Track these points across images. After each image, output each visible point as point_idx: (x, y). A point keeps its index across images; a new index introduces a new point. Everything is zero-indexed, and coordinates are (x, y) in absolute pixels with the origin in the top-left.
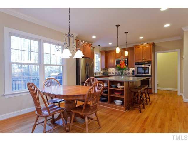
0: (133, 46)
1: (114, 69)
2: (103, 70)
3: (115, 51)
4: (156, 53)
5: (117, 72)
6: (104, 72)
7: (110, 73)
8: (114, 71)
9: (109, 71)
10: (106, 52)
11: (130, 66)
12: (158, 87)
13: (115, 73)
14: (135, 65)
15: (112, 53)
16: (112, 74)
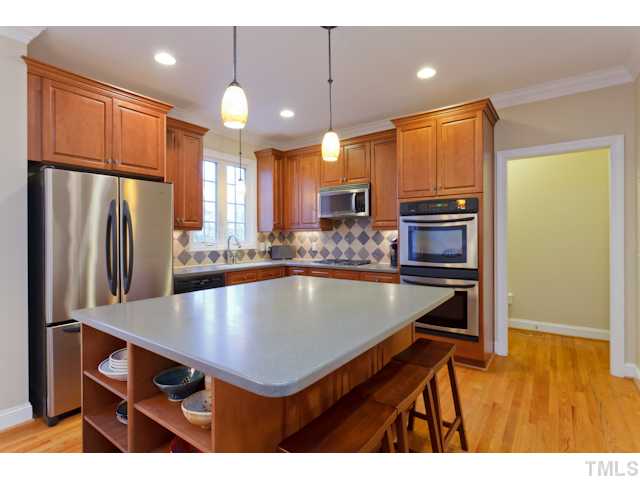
0: (393, 127)
1: (317, 234)
2: (271, 237)
3: (316, 150)
4: (500, 156)
5: (331, 247)
6: (277, 247)
7: (301, 252)
8: (319, 241)
9: (297, 243)
10: (279, 155)
11: (380, 223)
12: (510, 315)
13: (321, 253)
14: (402, 218)
15: (305, 163)
16: (308, 254)
